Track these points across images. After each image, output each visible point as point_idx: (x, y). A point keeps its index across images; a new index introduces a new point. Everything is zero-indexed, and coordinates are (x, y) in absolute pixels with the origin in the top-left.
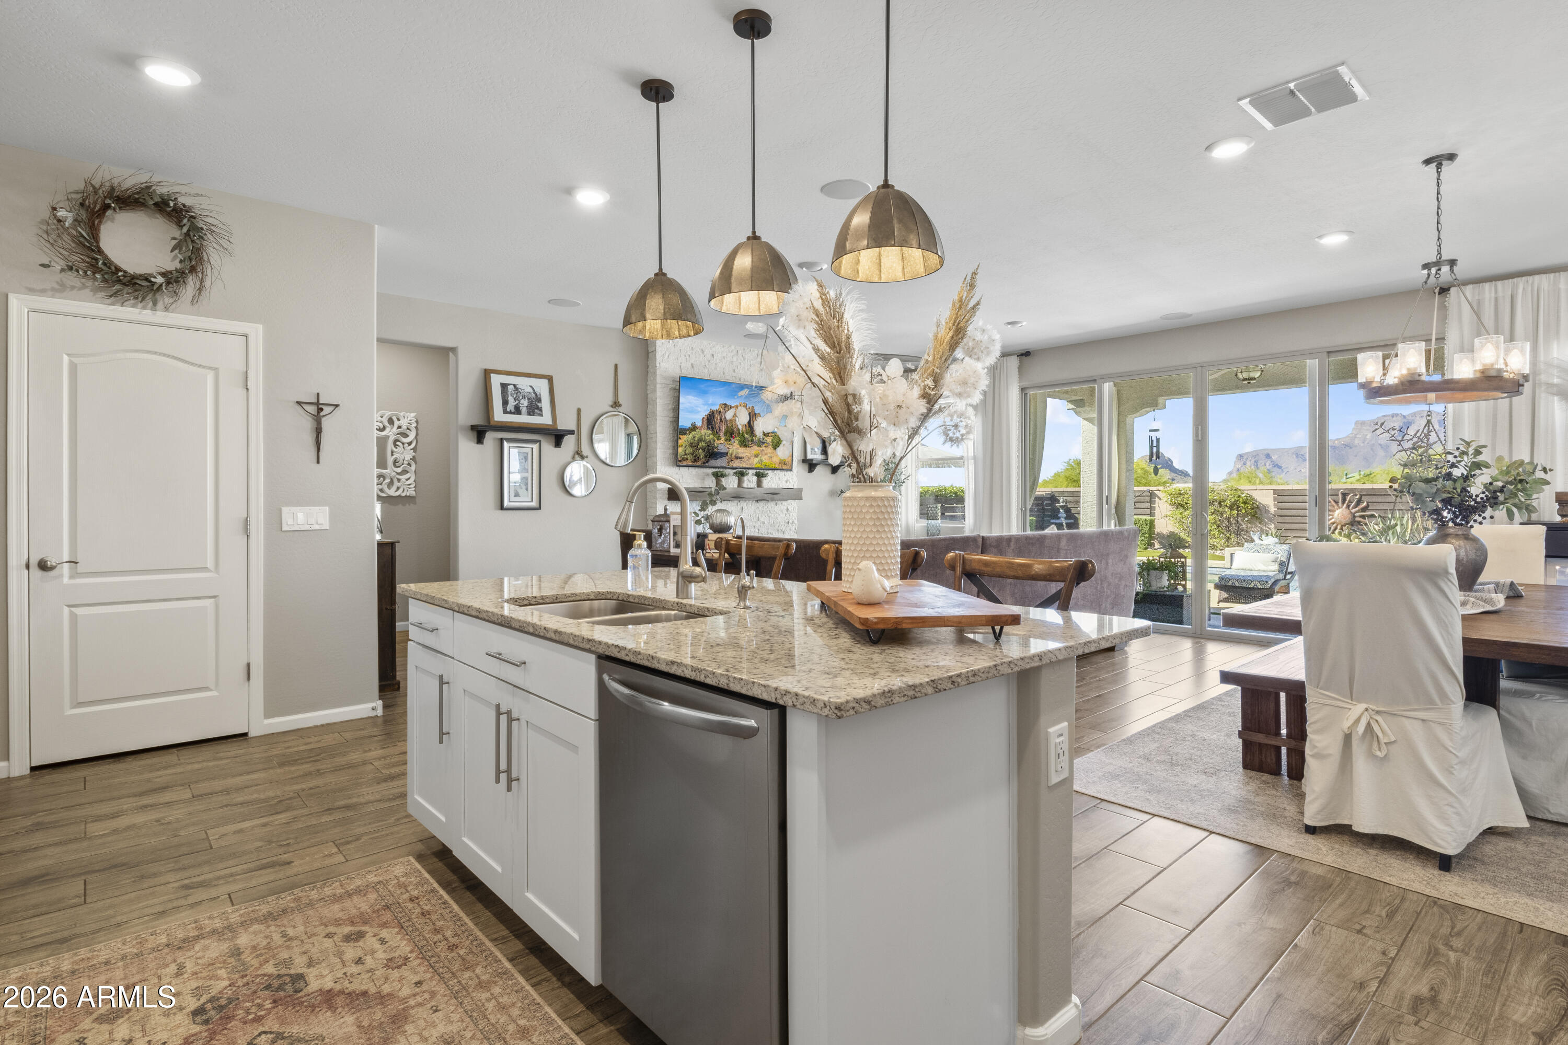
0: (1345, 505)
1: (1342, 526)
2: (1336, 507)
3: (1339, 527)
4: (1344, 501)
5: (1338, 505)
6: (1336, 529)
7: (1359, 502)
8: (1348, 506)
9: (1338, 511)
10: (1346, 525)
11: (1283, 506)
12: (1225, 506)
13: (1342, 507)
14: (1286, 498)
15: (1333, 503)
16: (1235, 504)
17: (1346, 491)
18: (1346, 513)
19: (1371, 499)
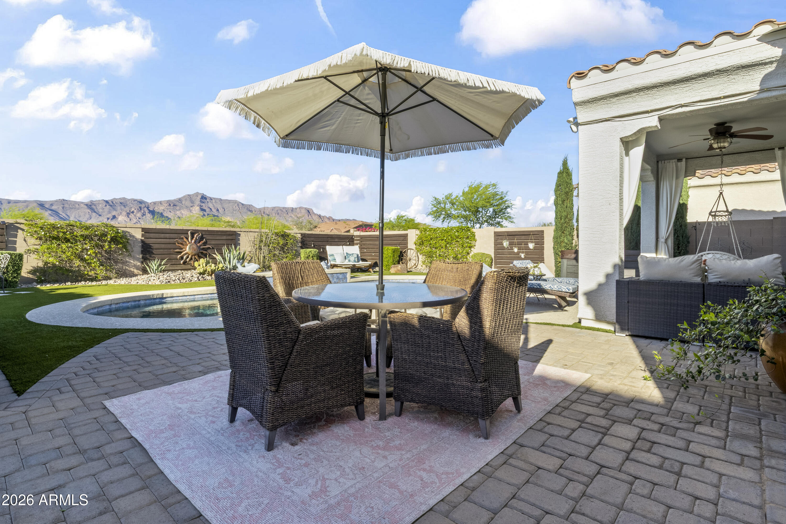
0: (193, 241)
1: (192, 256)
3: (190, 256)
4: (192, 239)
5: (188, 241)
6: (188, 257)
7: (202, 238)
8: (195, 242)
9: (189, 245)
10: (195, 255)
11: (148, 241)
12: (105, 241)
13: (191, 242)
14: (152, 235)
15: (185, 240)
16: (114, 240)
17: (193, 232)
18: (195, 246)
19: (209, 237)
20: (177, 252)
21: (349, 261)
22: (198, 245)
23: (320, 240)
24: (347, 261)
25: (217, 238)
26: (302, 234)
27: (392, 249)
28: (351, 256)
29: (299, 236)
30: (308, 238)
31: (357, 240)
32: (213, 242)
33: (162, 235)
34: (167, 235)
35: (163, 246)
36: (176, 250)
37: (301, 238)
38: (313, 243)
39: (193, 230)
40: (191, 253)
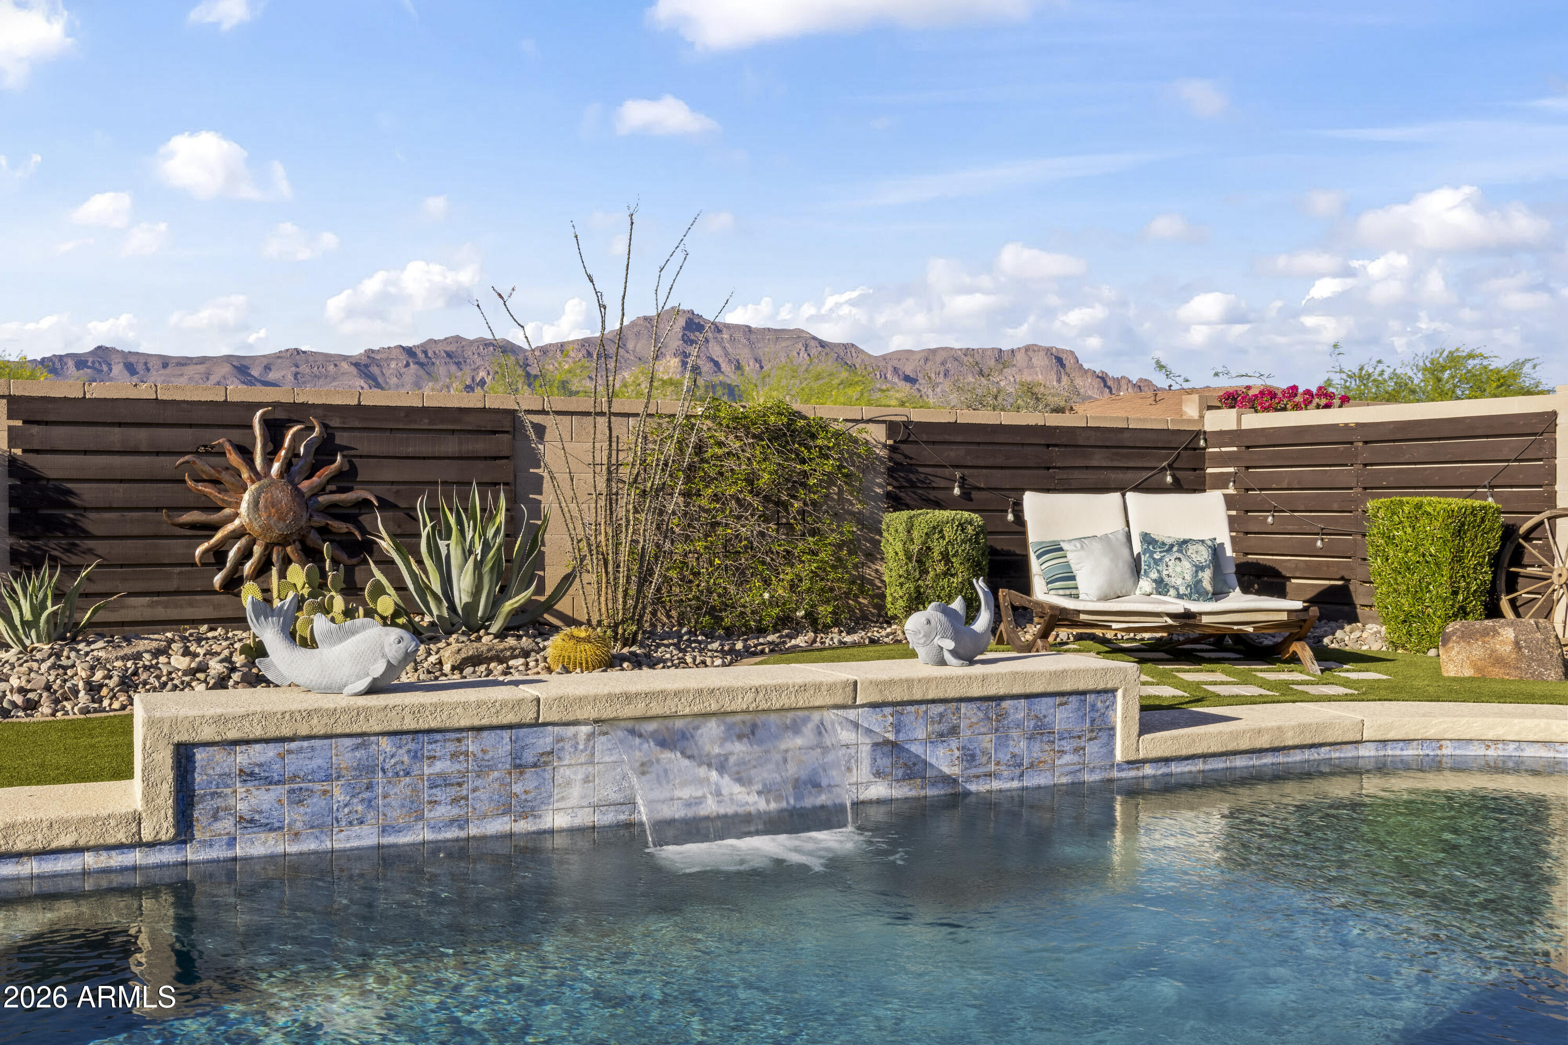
0: (276, 466)
1: (268, 548)
2: (245, 473)
3: (257, 550)
5: (250, 462)
6: (246, 554)
7: (324, 451)
8: (287, 471)
9: (252, 488)
10: (284, 542)
11: (44, 466)
13: (267, 474)
15: (234, 458)
17: (281, 415)
18: (283, 495)
19: (364, 444)
20: (193, 526)
21: (1161, 586)
22: (305, 485)
23: (1000, 461)
24: (1145, 585)
25: (410, 450)
26: (892, 427)
27: (1450, 514)
28: (1170, 559)
29: (878, 434)
30: (928, 450)
31: (1223, 460)
32: (389, 472)
33: (115, 436)
34: (141, 436)
35: (119, 493)
36: (188, 517)
37: (893, 449)
38: (958, 475)
39: (276, 405)
40: (266, 528)
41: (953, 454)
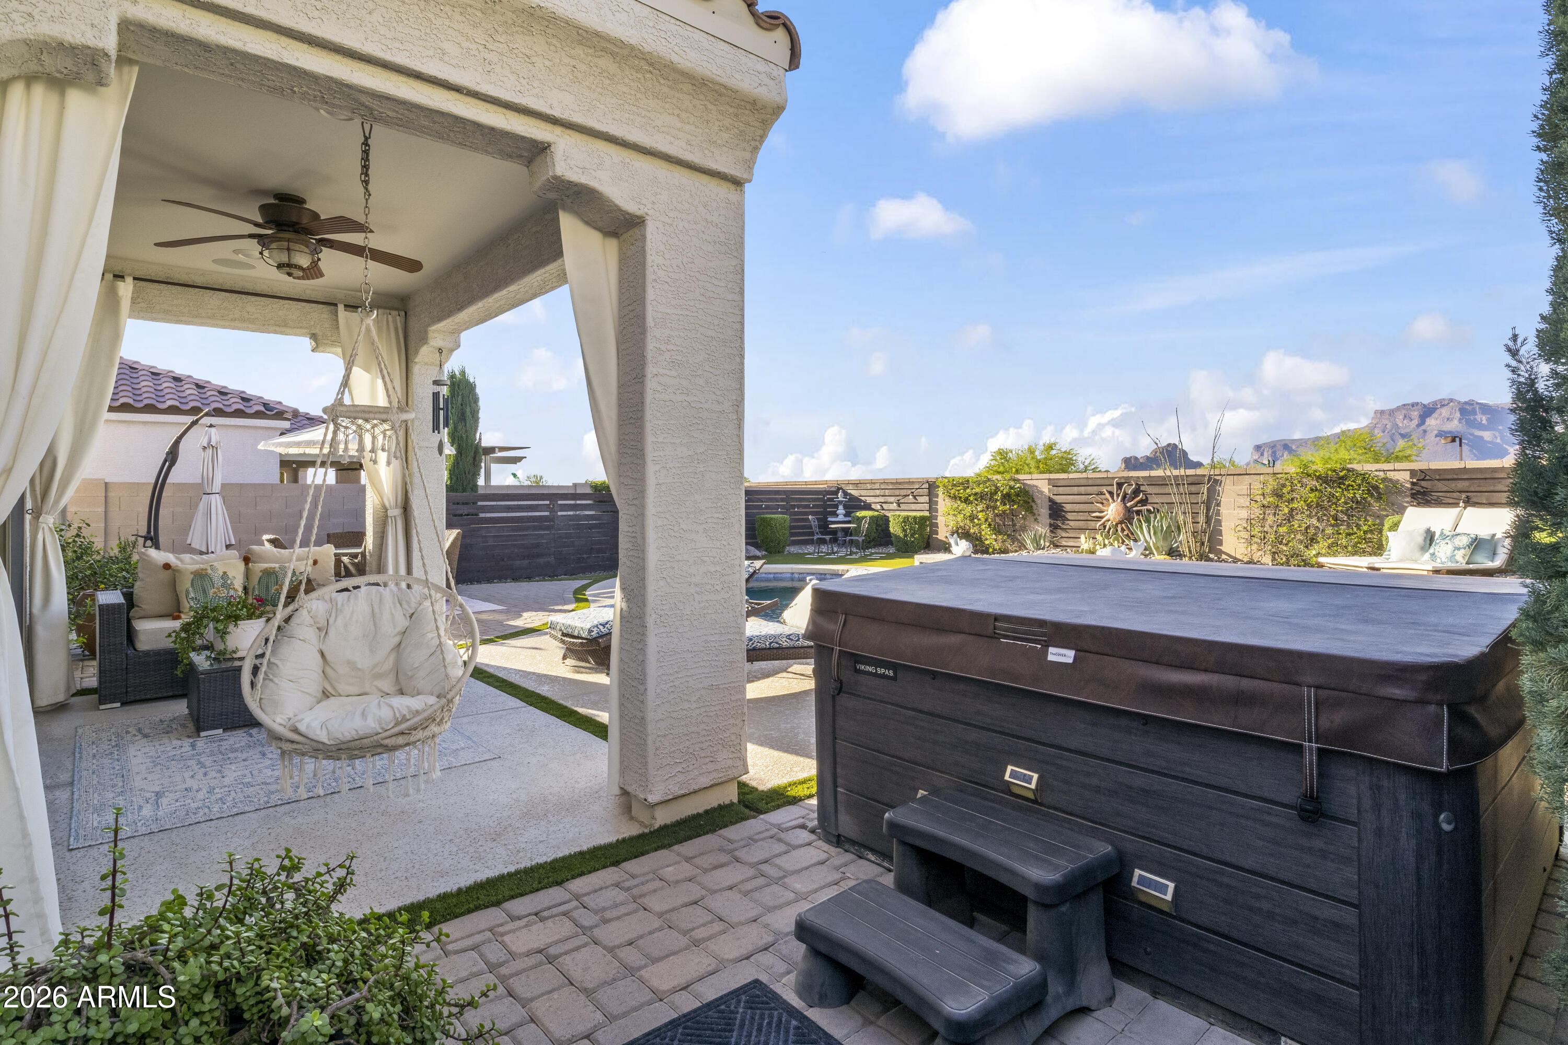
0: (1120, 498)
1: (1116, 525)
2: (1111, 500)
4: (1118, 495)
5: (1112, 498)
6: (1111, 527)
7: (1136, 492)
8: (1123, 499)
9: (1111, 505)
10: (1122, 523)
11: (1058, 499)
12: (997, 500)
13: (1117, 501)
14: (1061, 490)
15: (1108, 496)
16: (1007, 498)
18: (1120, 508)
19: (1149, 490)
20: (1097, 517)
22: (1129, 505)
25: (1167, 491)
26: (1413, 473)
29: (1405, 476)
30: (1440, 484)
32: (1159, 499)
33: (1075, 490)
34: (1082, 489)
35: (1077, 507)
36: (1094, 515)
37: (1413, 484)
38: (1464, 496)
39: (1120, 478)
40: (1115, 518)
41: (1461, 485)
